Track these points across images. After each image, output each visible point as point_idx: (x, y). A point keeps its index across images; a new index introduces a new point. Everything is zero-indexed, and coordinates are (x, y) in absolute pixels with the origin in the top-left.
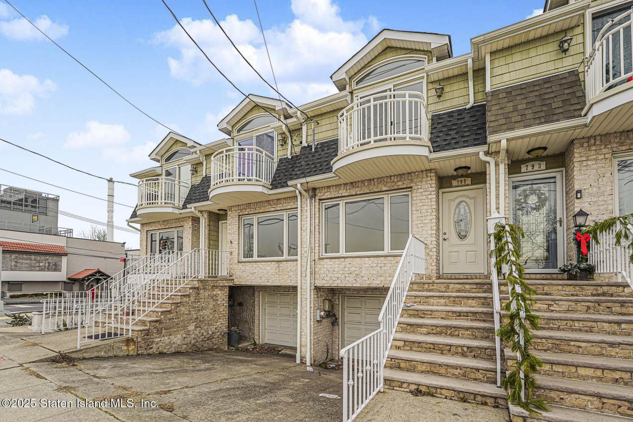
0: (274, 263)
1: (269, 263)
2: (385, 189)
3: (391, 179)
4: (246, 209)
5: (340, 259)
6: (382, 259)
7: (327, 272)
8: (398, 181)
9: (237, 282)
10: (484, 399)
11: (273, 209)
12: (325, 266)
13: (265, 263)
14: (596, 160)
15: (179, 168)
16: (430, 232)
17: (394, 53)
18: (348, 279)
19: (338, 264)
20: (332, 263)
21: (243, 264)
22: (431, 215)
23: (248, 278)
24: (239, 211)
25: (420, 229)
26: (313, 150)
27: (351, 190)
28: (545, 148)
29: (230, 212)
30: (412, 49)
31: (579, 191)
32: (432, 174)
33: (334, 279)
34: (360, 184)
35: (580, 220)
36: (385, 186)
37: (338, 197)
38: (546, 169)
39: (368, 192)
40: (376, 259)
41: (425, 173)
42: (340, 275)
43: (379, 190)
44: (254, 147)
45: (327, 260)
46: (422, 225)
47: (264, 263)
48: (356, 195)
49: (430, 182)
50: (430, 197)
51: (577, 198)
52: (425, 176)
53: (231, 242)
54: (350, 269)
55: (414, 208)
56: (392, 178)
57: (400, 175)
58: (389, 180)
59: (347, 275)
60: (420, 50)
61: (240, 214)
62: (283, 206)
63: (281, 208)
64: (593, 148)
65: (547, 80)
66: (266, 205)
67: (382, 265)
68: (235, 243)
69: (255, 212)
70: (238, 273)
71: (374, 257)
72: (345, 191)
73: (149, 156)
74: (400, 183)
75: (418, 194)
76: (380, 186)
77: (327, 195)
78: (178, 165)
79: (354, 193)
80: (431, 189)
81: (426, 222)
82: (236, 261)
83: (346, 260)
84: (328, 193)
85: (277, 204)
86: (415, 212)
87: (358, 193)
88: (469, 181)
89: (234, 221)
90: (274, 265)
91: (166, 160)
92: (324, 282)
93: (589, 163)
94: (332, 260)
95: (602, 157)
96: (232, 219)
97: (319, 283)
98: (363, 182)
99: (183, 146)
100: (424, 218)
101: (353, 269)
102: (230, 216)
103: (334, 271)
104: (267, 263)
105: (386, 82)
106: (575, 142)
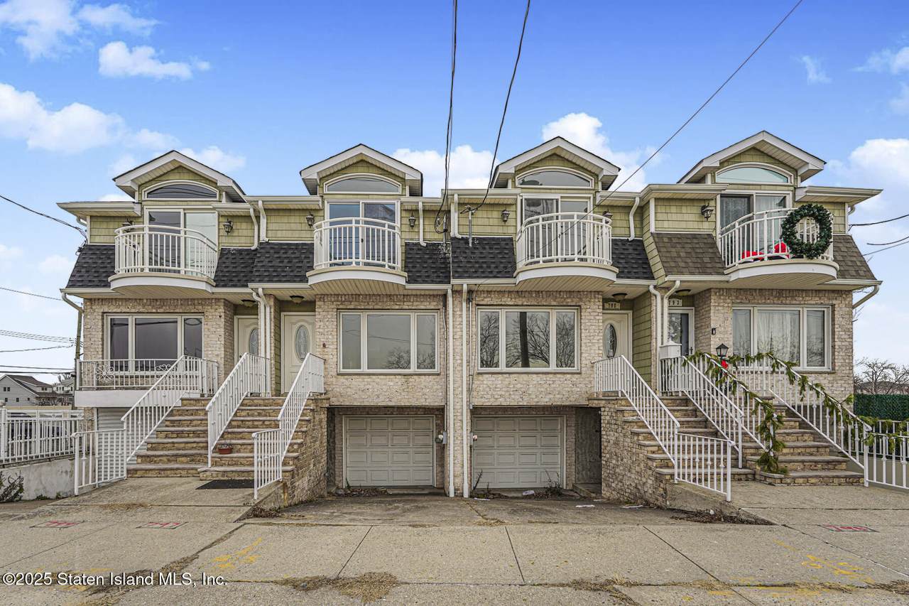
0: (400, 377)
1: (392, 377)
2: (555, 304)
3: (560, 295)
4: (351, 302)
5: (504, 375)
6: (551, 376)
7: (488, 389)
8: (567, 298)
9: (335, 402)
10: (739, 477)
11: (397, 307)
12: (485, 382)
13: (385, 377)
14: (723, 306)
15: (185, 214)
16: (597, 352)
17: (561, 163)
18: (513, 396)
19: (502, 380)
20: (494, 379)
21: (346, 377)
22: (598, 335)
23: (356, 396)
24: (339, 303)
25: (589, 348)
26: (470, 245)
27: (517, 300)
28: (689, 290)
29: (321, 303)
30: (579, 165)
31: (714, 329)
32: (600, 296)
33: (496, 396)
34: (527, 293)
35: (723, 352)
36: (555, 301)
37: (501, 305)
38: (683, 306)
39: (536, 304)
40: (544, 376)
41: (593, 294)
42: (503, 393)
43: (547, 304)
44: (361, 218)
45: (487, 376)
46: (590, 344)
47: (382, 377)
48: (522, 305)
49: (598, 303)
50: (597, 318)
51: (712, 333)
52: (593, 297)
53: (324, 345)
54: (516, 386)
55: (582, 327)
56: (562, 293)
57: (570, 292)
58: (558, 296)
59: (511, 393)
60: (586, 170)
61: (341, 307)
62: (412, 305)
63: (410, 307)
64: (722, 297)
65: (694, 236)
66: (385, 300)
67: (551, 382)
68: (331, 347)
69: (367, 307)
70: (338, 390)
71: (543, 373)
72: (509, 299)
73: (114, 180)
74: (569, 300)
75: (587, 314)
76: (549, 299)
77: (487, 301)
78: (184, 209)
79: (520, 303)
80: (598, 311)
81: (594, 341)
82: (335, 374)
83: (512, 376)
84: (488, 299)
85: (404, 302)
86: (583, 331)
87: (525, 303)
88: (618, 306)
89: (329, 316)
90: (400, 380)
91: (148, 194)
92: (483, 400)
93: (720, 308)
94: (493, 376)
95: (726, 305)
96: (324, 313)
97: (478, 402)
98: (530, 292)
99: (194, 180)
100: (592, 337)
101: (519, 386)
102: (320, 307)
103: (496, 388)
104: (388, 377)
105: (553, 191)
106: (712, 290)
